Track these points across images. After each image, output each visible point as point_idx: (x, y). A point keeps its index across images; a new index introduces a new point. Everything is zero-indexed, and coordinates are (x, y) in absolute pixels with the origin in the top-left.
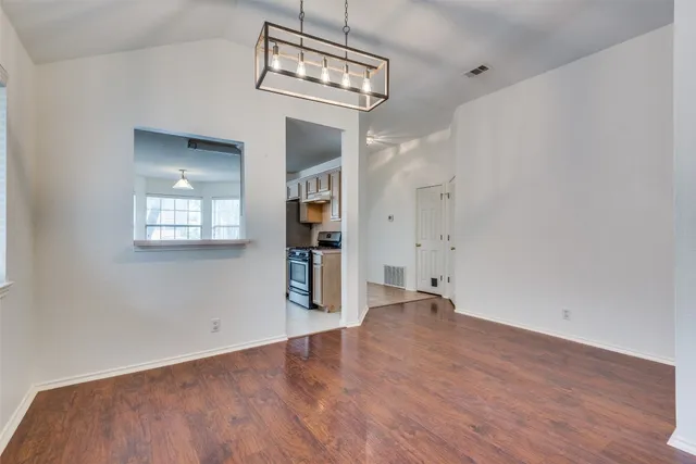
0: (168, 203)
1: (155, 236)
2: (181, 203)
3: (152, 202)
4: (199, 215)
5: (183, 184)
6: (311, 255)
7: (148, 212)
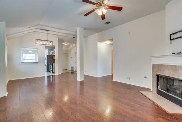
0: (28, 55)
1: (25, 61)
2: (30, 55)
3: (24, 55)
4: (34, 57)
5: (30, 51)
6: (52, 64)
7: (23, 57)
